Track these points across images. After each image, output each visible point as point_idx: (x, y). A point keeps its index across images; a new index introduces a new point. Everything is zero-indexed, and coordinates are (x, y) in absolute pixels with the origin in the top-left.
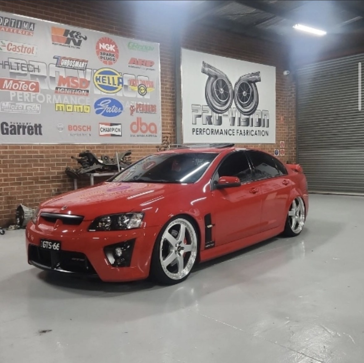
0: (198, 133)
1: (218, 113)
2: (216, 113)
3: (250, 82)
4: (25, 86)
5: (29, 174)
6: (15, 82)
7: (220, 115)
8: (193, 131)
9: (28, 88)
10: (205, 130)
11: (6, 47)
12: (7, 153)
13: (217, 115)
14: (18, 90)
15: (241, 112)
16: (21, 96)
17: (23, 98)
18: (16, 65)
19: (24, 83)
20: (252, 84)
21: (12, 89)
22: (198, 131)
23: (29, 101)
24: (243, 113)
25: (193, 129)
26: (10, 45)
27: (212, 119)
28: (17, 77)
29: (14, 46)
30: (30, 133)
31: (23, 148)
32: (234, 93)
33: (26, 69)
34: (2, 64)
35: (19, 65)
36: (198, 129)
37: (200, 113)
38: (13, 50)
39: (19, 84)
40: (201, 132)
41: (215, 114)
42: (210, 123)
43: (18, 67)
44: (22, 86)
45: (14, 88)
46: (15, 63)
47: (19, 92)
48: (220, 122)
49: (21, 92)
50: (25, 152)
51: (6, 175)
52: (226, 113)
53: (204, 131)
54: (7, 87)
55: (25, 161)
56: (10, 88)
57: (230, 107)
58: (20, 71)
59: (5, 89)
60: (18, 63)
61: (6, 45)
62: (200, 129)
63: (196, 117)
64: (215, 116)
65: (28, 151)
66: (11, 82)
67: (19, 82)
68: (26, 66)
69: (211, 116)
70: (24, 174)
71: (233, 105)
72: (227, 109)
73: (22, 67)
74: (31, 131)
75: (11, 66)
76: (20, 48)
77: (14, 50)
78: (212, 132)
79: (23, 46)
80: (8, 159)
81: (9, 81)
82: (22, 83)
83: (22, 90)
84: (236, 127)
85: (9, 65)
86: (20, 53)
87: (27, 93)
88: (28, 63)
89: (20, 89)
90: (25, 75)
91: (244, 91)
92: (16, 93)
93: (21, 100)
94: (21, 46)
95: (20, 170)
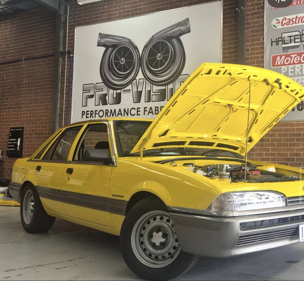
0: (88, 116)
1: (116, 89)
2: (114, 89)
3: (169, 38)
4: (297, 58)
5: (297, 154)
6: (287, 56)
7: (118, 91)
8: (83, 115)
9: (300, 61)
10: (97, 112)
11: (280, 24)
12: (276, 132)
13: (115, 91)
14: (290, 64)
15: (151, 83)
16: (293, 70)
17: (294, 72)
18: (289, 38)
19: (296, 55)
20: (174, 41)
21: (284, 64)
22: (88, 114)
23: (300, 74)
24: (155, 83)
25: (83, 112)
26: (284, 19)
27: (107, 97)
28: (289, 50)
29: (288, 19)
30: (300, 109)
31: (291, 125)
32: (140, 59)
33: (299, 40)
34: (276, 41)
35: (292, 38)
36: (88, 111)
37: (91, 93)
38: (287, 25)
39: (291, 58)
40: (91, 114)
41: (111, 91)
42: (105, 103)
43: (291, 40)
44: (294, 58)
45: (285, 63)
46: (288, 37)
47: (290, 66)
48: (118, 100)
49: (292, 66)
50: (294, 130)
51: (274, 155)
52: (129, 87)
53: (96, 114)
54: (279, 64)
55: (293, 140)
56: (282, 64)
57: (134, 78)
58: (293, 44)
59: (277, 65)
60: (290, 37)
61: (281, 21)
62: (91, 111)
63: (87, 98)
64: (112, 93)
65: (297, 129)
66: (284, 57)
67: (291, 56)
68: (299, 37)
69: (106, 95)
70: (291, 155)
71: (140, 75)
72: (130, 82)
73: (295, 39)
74: (300, 107)
75: (284, 41)
76: (294, 20)
77: (288, 23)
78: (107, 113)
79: (297, 16)
80: (277, 137)
81: (281, 56)
82: (293, 56)
83: (294, 63)
84: (143, 104)
85: (282, 40)
86: (294, 25)
87: (299, 66)
88: (301, 34)
89: (292, 63)
90: (298, 46)
91: (159, 52)
92: (288, 68)
93: (293, 74)
94: (295, 17)
95: (288, 150)
